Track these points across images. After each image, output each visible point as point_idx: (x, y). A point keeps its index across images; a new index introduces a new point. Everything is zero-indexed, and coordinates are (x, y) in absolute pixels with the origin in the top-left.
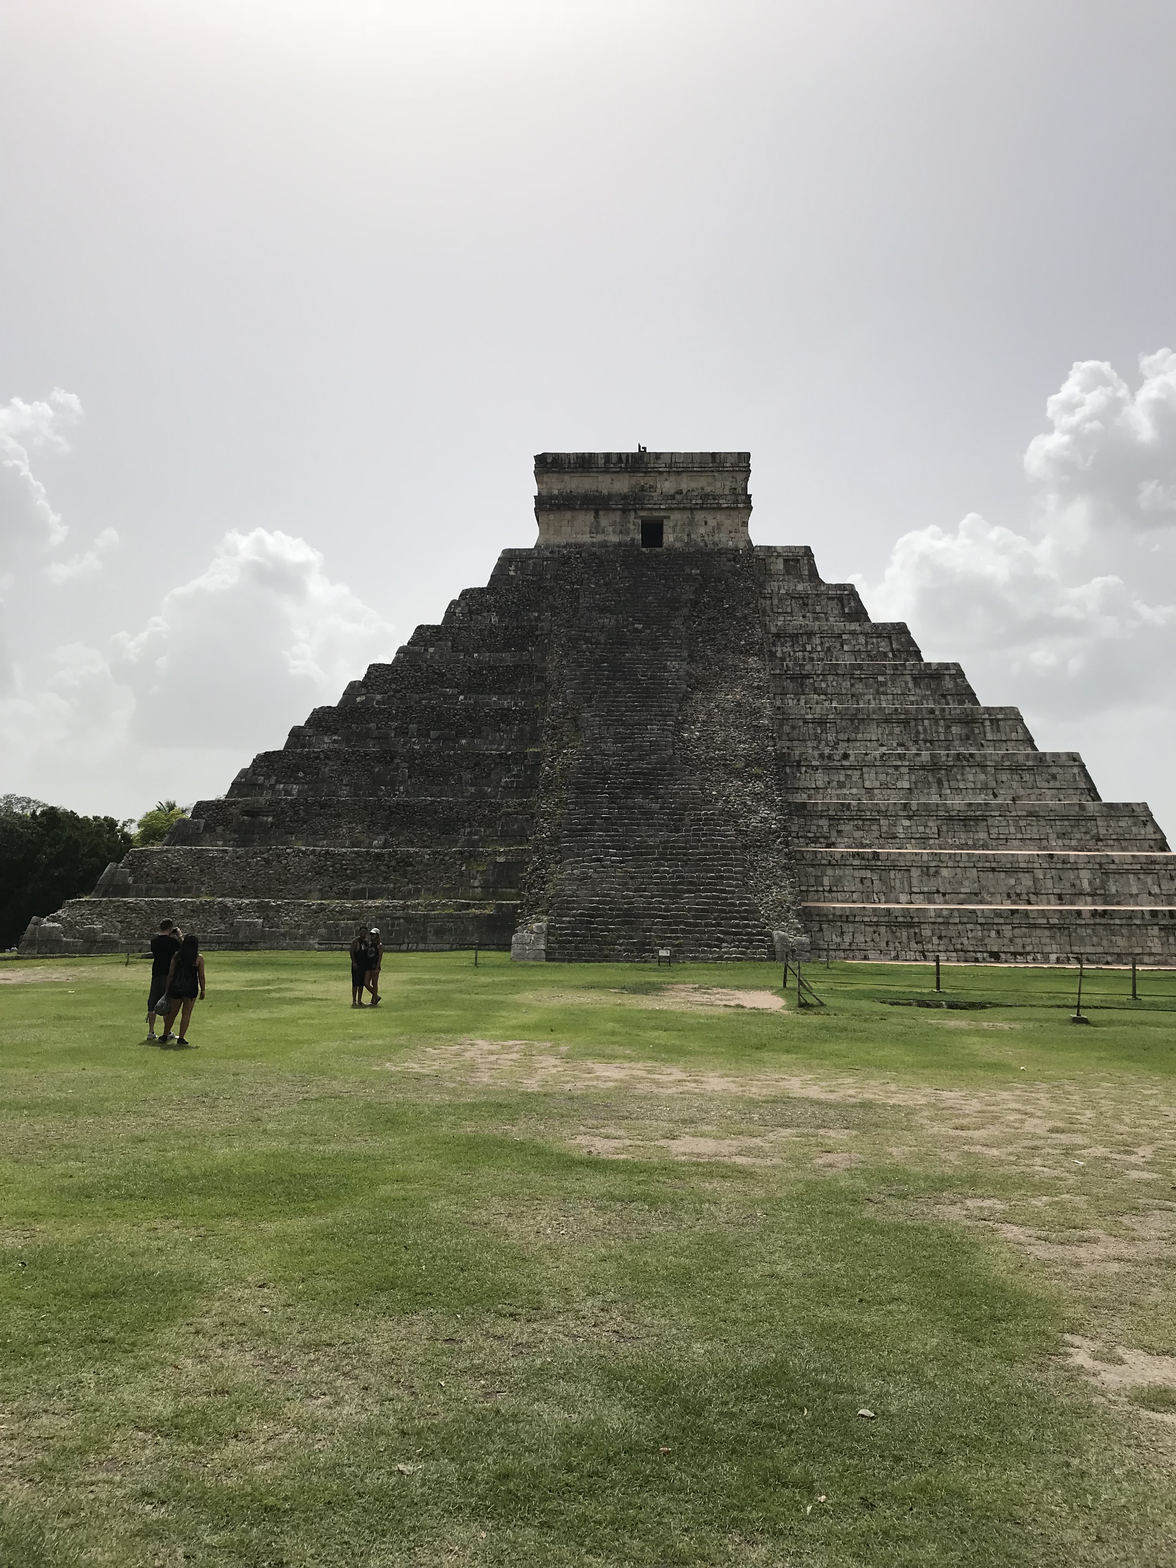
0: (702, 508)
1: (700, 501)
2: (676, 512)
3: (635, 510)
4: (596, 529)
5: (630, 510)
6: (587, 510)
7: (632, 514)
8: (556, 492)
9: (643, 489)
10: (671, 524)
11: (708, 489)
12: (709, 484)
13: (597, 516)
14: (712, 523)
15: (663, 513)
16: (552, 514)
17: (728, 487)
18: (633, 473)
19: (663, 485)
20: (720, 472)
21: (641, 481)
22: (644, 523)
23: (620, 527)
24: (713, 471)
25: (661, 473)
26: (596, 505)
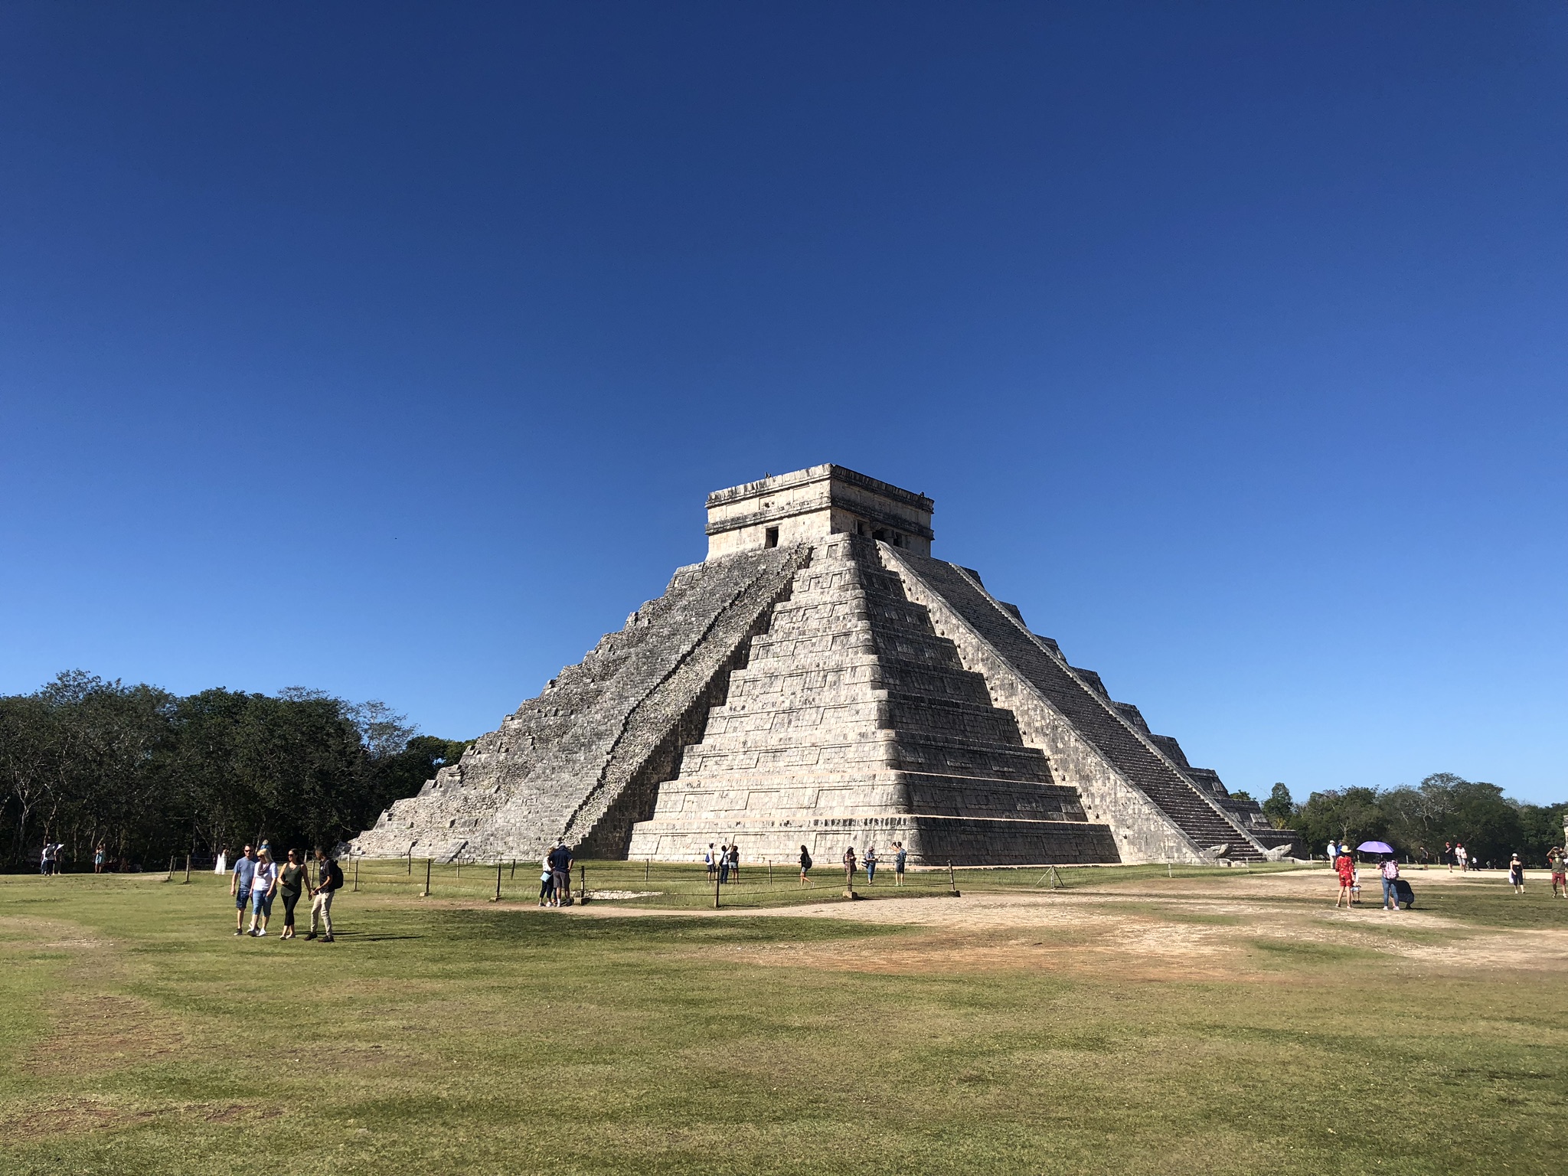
0: (801, 514)
1: (798, 508)
2: (788, 519)
3: (762, 523)
4: (741, 541)
5: (758, 523)
6: (735, 529)
7: (760, 526)
8: (718, 520)
9: (767, 505)
10: (783, 528)
11: (806, 499)
12: (807, 493)
13: (740, 532)
14: (808, 522)
15: (777, 522)
16: (716, 536)
17: (818, 493)
18: (761, 495)
19: (780, 500)
20: (812, 483)
21: (767, 500)
22: (768, 530)
23: (753, 537)
24: (808, 483)
25: (777, 491)
26: (739, 524)
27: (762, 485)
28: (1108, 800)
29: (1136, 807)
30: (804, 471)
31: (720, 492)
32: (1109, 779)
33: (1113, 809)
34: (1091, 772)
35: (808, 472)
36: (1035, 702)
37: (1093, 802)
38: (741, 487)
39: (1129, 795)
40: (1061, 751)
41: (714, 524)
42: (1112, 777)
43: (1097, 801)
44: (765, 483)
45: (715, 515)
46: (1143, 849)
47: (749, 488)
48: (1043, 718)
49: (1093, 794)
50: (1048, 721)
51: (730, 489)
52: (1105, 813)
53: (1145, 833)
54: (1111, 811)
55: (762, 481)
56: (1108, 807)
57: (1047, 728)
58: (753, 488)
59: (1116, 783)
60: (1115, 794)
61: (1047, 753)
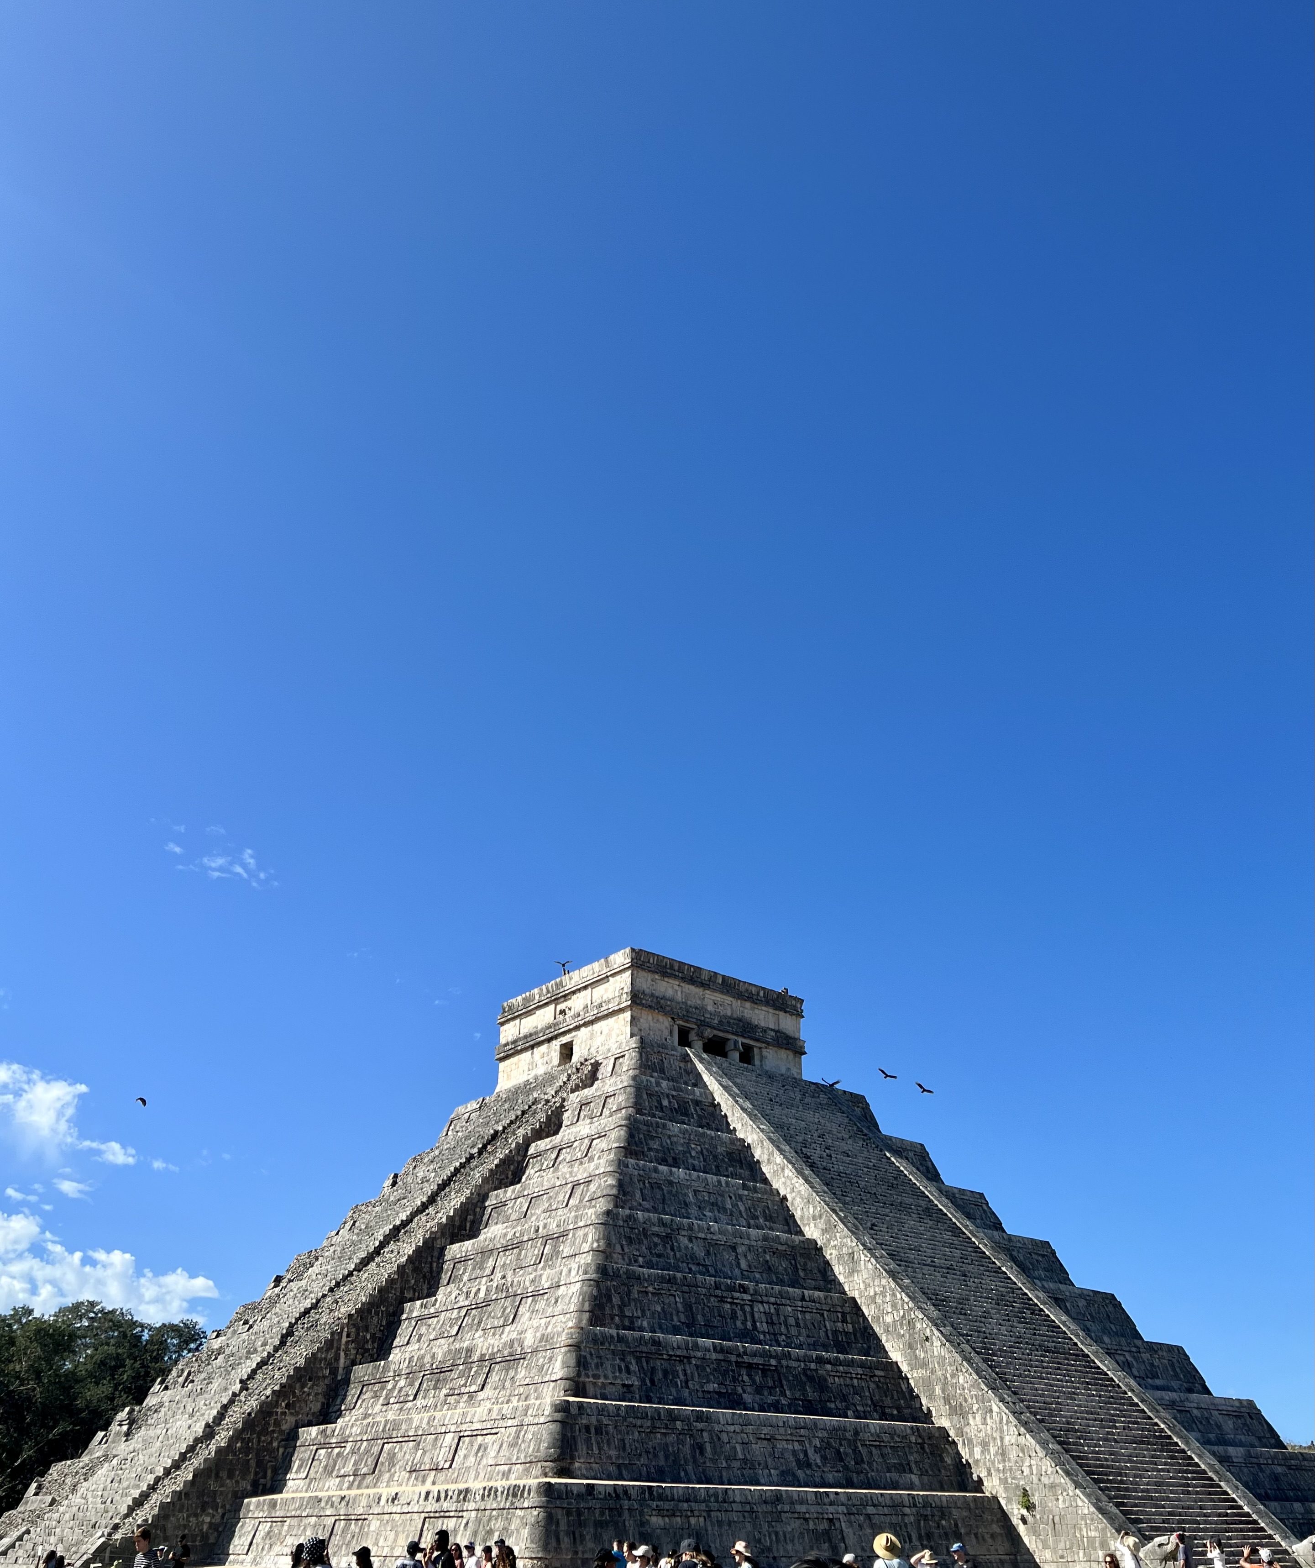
0: (597, 1019)
1: (596, 1012)
2: (583, 1029)
3: (556, 1037)
4: (532, 1065)
5: (552, 1039)
6: (525, 1050)
7: (554, 1042)
8: (510, 1039)
9: (563, 1012)
10: (579, 1042)
11: (605, 998)
12: (606, 990)
13: (532, 1053)
14: (604, 1031)
15: (574, 1034)
16: (507, 1062)
17: (618, 989)
18: (556, 1001)
19: (577, 1003)
20: (613, 975)
21: (561, 1007)
22: (563, 1046)
23: (546, 1058)
24: (607, 977)
25: (574, 993)
26: (530, 1043)
27: (560, 985)
28: (993, 1450)
29: (1033, 1462)
30: (603, 960)
31: (513, 1001)
32: (991, 1411)
33: (1001, 1467)
34: (966, 1400)
35: (607, 962)
36: (884, 1282)
37: (971, 1453)
38: (536, 991)
39: (1022, 1440)
40: (924, 1365)
41: (507, 1044)
42: (995, 1408)
43: (977, 1450)
44: (561, 982)
45: (509, 1033)
46: (1051, 1542)
47: (545, 991)
48: (894, 1306)
49: (970, 1441)
50: (902, 1313)
51: (524, 996)
52: (989, 1474)
53: (1051, 1511)
54: (998, 1470)
55: (558, 980)
56: (993, 1463)
57: (902, 1325)
58: (548, 992)
59: (1001, 1420)
60: (1002, 1439)
61: (905, 1368)
